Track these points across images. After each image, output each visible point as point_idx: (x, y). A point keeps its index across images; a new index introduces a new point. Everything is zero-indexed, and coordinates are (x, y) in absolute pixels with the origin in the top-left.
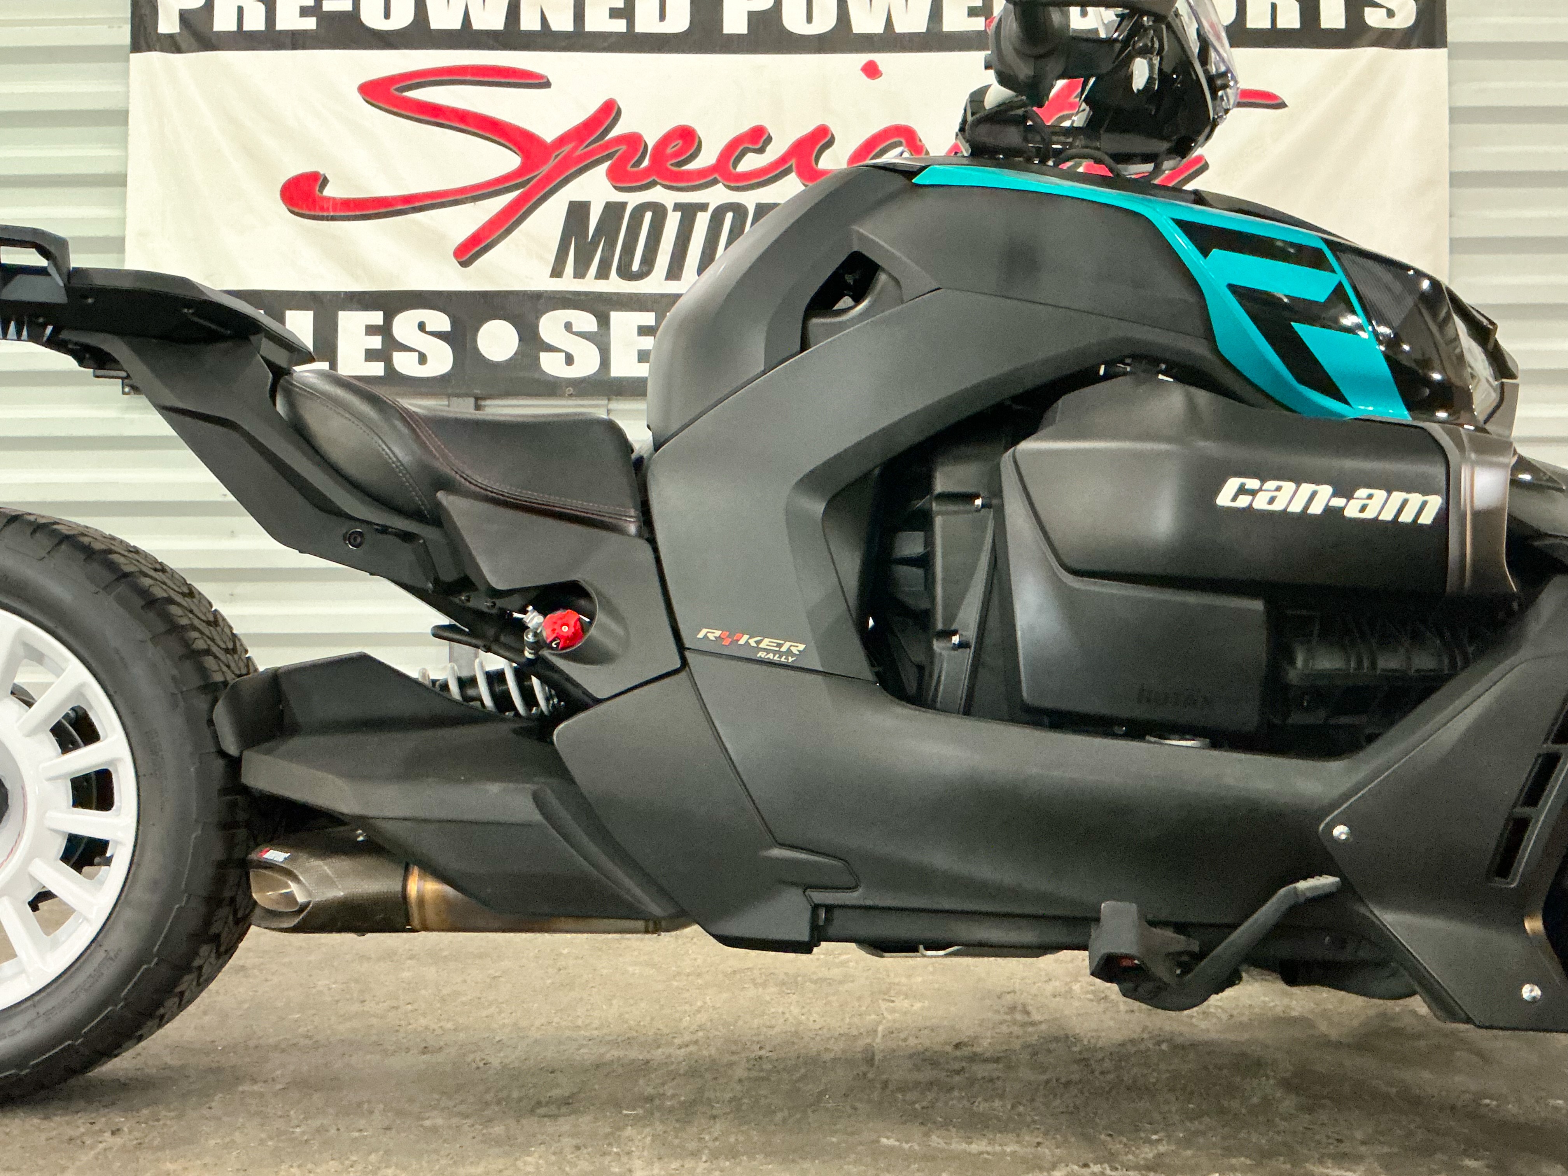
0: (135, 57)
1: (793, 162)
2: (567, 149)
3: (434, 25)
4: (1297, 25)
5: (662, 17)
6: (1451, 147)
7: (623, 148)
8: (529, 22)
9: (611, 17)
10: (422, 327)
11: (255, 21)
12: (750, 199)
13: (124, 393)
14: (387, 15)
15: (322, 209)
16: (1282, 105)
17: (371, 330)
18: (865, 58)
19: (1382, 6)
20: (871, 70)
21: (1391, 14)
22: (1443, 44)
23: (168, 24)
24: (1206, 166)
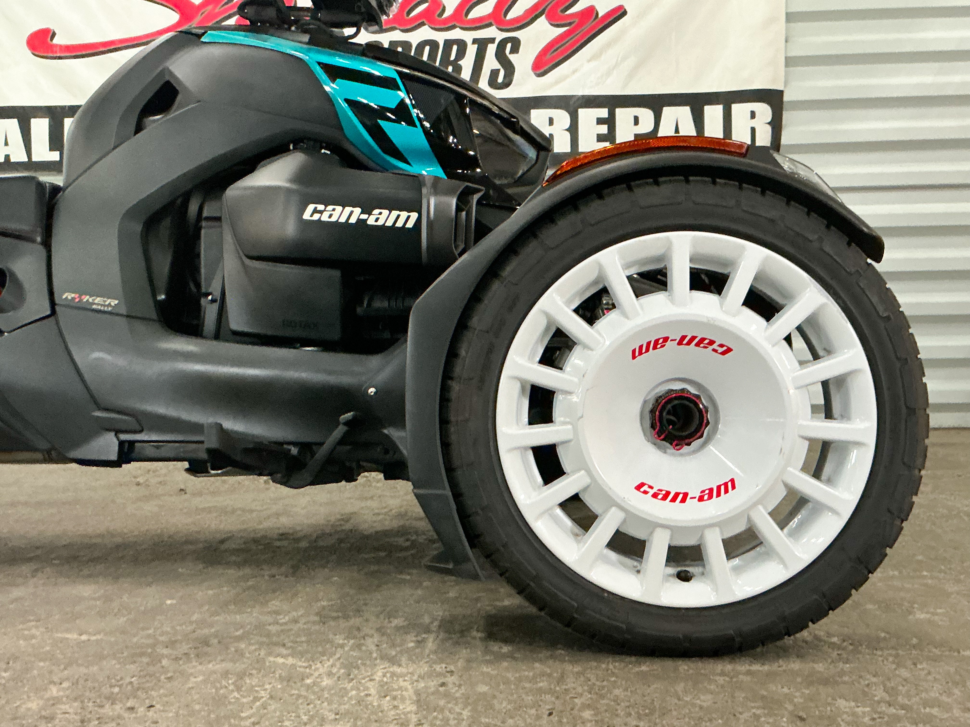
2: (208, 9)
24: (625, 13)
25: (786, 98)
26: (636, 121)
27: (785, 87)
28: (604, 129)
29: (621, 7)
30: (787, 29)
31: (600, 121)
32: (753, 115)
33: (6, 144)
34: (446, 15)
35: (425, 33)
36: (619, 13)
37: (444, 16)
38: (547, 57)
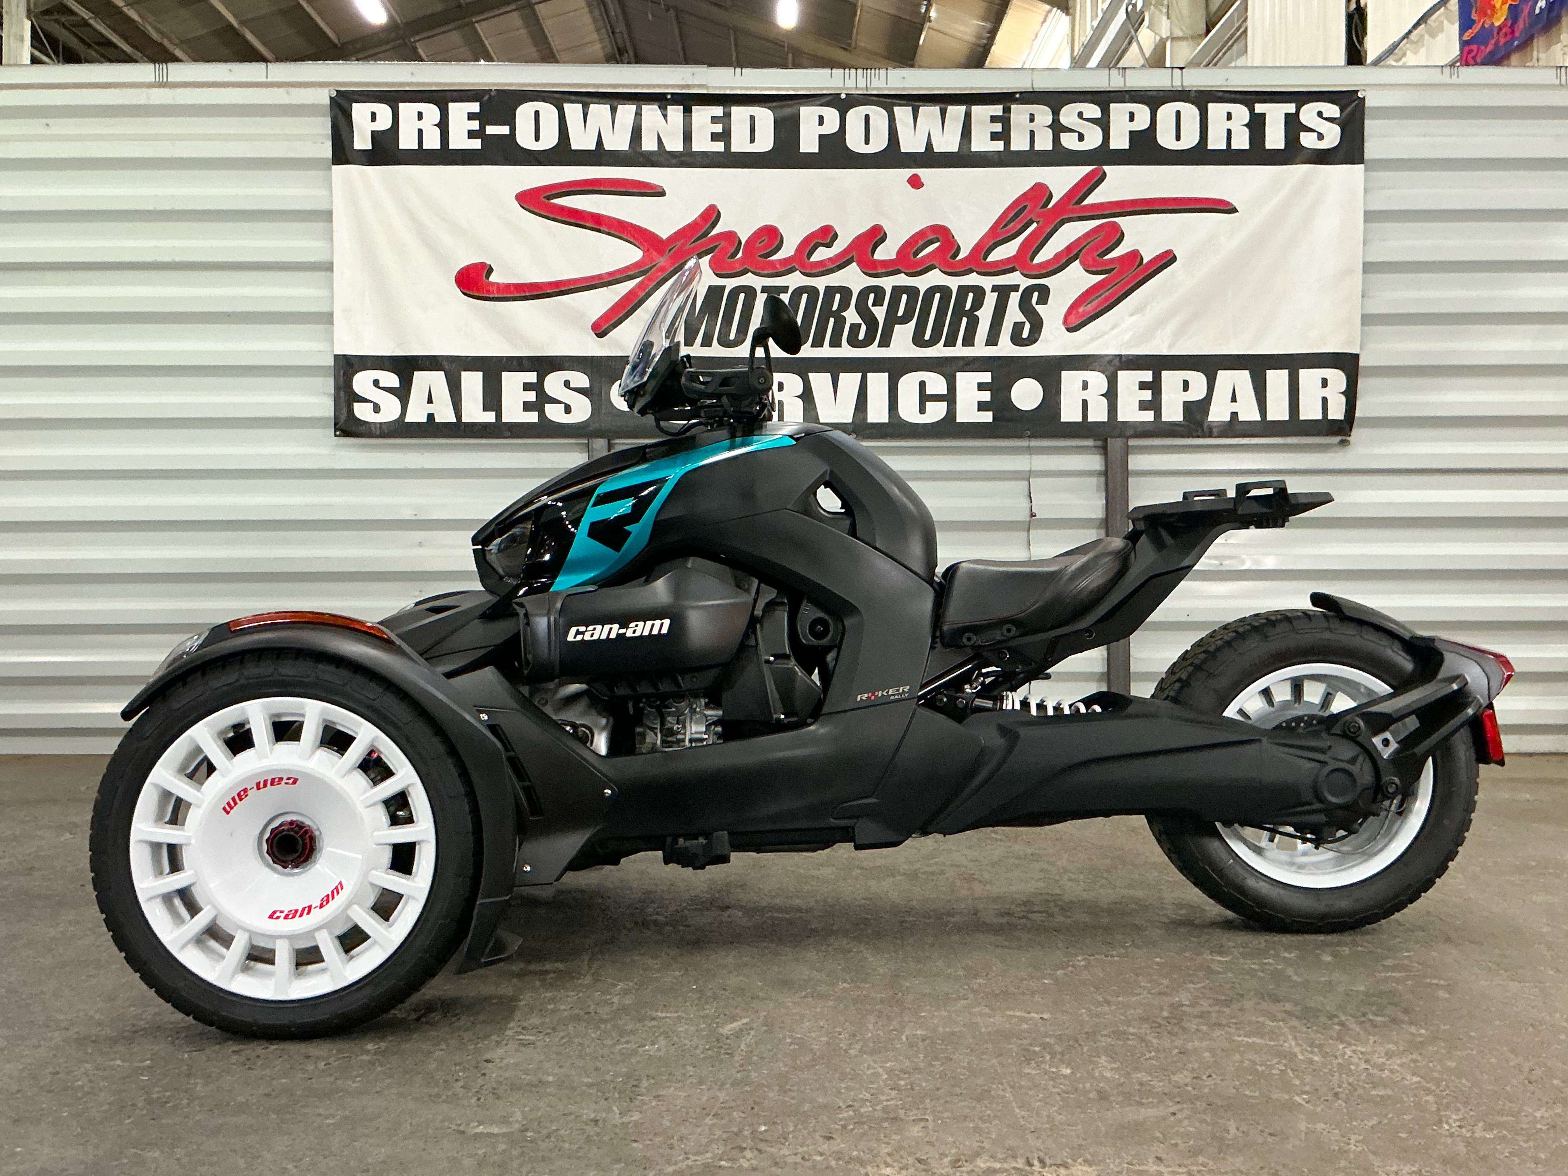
0: (335, 168)
1: (854, 254)
2: (679, 244)
3: (575, 146)
4: (1246, 146)
5: (752, 140)
7: (723, 244)
8: (649, 144)
9: (712, 140)
10: (567, 384)
11: (432, 142)
12: (820, 283)
13: (336, 435)
14: (537, 138)
15: (488, 291)
16: (1234, 210)
17: (527, 387)
18: (910, 172)
19: (1314, 131)
20: (915, 182)
21: (1321, 137)
22: (1361, 161)
23: (362, 142)
24: (1174, 259)
25: (1362, 363)
26: (1186, 386)
27: (1361, 349)
28: (1147, 395)
29: (1169, 252)
30: (1364, 282)
31: (1143, 386)
32: (1325, 383)
33: (430, 401)
34: (961, 256)
35: (936, 278)
36: (1167, 260)
37: (959, 258)
38: (1081, 310)
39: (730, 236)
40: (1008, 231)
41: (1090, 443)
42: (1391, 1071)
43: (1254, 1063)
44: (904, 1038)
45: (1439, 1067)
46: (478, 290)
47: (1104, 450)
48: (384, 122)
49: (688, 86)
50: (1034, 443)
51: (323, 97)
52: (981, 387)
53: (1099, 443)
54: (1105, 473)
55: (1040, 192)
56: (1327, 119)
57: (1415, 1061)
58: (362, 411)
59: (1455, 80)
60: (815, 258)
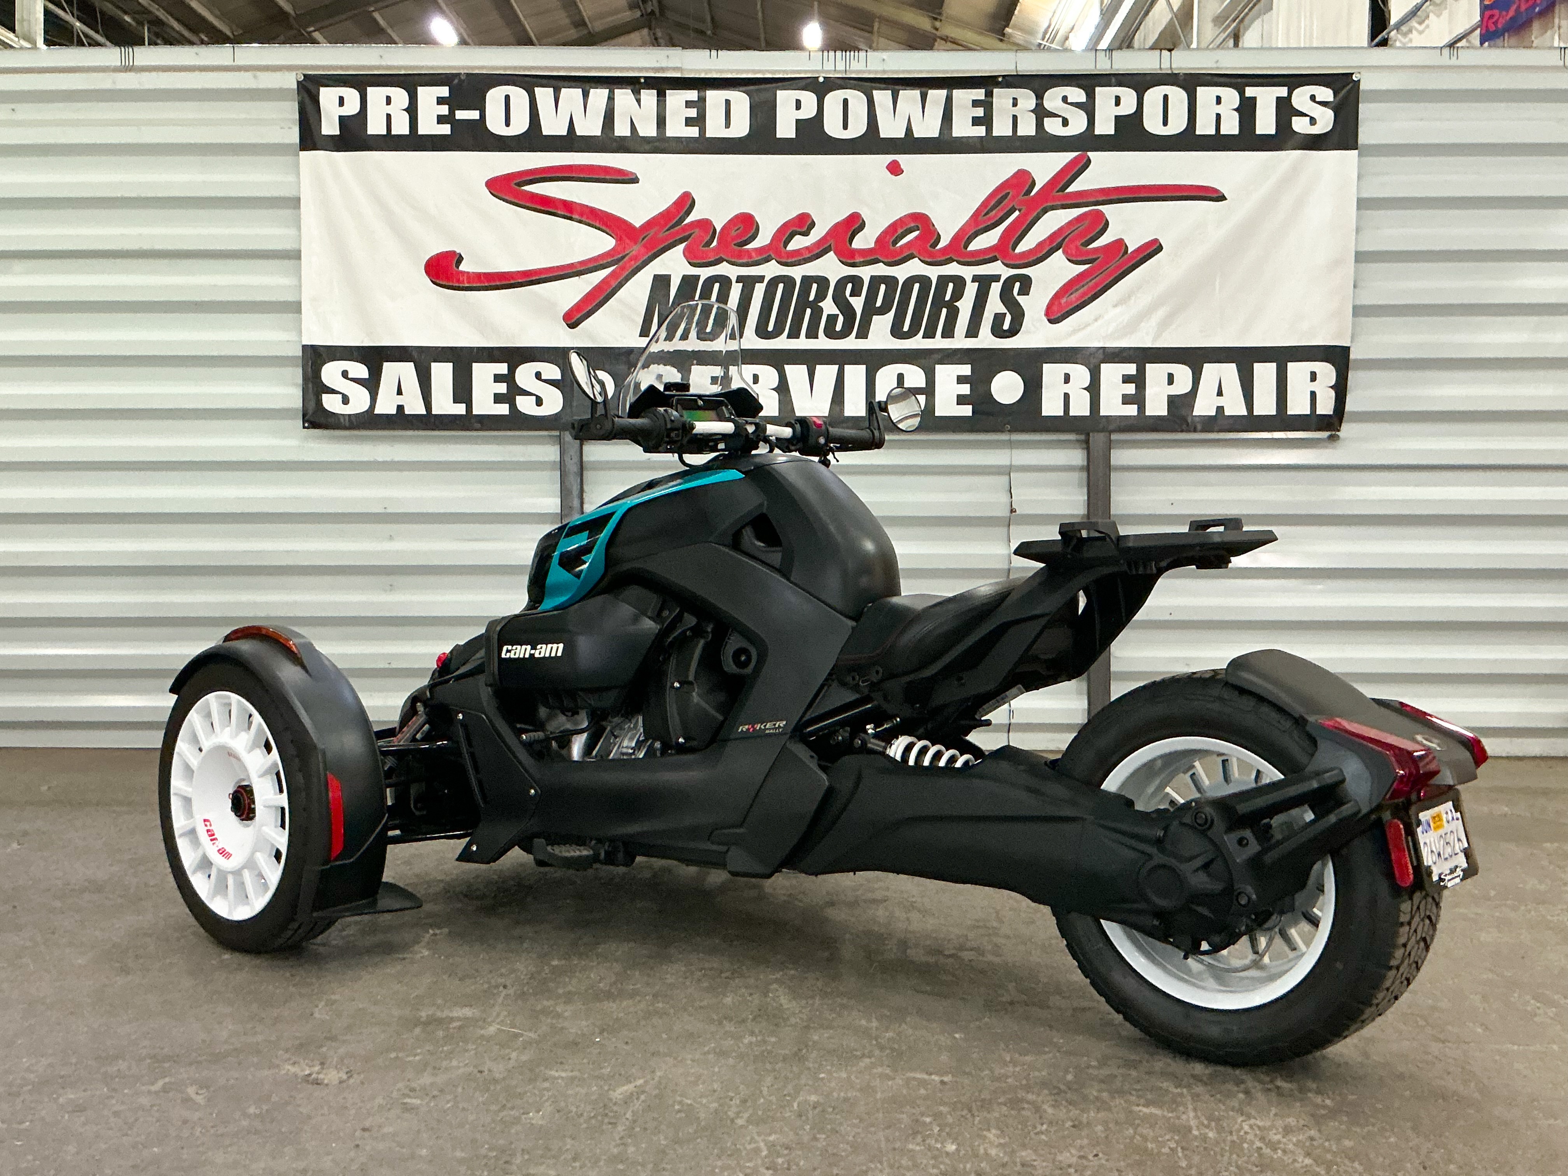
0: (302, 153)
1: (832, 242)
2: (652, 232)
3: (545, 132)
4: (1236, 131)
5: (728, 125)
6: (1358, 230)
7: (697, 231)
8: (622, 129)
9: (687, 125)
10: (538, 375)
11: (401, 127)
12: (797, 273)
13: (304, 427)
14: (508, 124)
15: (458, 281)
16: (1222, 198)
17: (498, 378)
18: (890, 158)
19: (1306, 115)
20: (895, 169)
21: (1313, 121)
22: (1354, 146)
23: (330, 127)
24: (1160, 248)
25: (1352, 356)
26: (1171, 379)
27: (1352, 341)
28: (1131, 389)
29: (1156, 241)
30: (1356, 272)
31: (1127, 379)
32: (1313, 377)
33: (400, 392)
34: (941, 245)
35: (914, 267)
36: (1152, 249)
37: (940, 246)
38: (1063, 301)
39: (705, 224)
40: (989, 219)
41: (1072, 437)
42: (1284, 1151)
43: (1145, 1138)
44: (795, 1105)
45: (1334, 1148)
46: (448, 279)
47: (1086, 445)
48: (352, 107)
49: (662, 69)
50: (1016, 437)
51: (290, 81)
52: (961, 380)
53: (1082, 437)
54: (1088, 469)
55: (1022, 179)
56: (1320, 103)
57: (1312, 1139)
58: (331, 403)
59: (1454, 61)
60: (793, 246)
